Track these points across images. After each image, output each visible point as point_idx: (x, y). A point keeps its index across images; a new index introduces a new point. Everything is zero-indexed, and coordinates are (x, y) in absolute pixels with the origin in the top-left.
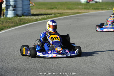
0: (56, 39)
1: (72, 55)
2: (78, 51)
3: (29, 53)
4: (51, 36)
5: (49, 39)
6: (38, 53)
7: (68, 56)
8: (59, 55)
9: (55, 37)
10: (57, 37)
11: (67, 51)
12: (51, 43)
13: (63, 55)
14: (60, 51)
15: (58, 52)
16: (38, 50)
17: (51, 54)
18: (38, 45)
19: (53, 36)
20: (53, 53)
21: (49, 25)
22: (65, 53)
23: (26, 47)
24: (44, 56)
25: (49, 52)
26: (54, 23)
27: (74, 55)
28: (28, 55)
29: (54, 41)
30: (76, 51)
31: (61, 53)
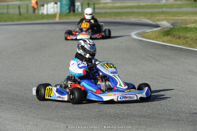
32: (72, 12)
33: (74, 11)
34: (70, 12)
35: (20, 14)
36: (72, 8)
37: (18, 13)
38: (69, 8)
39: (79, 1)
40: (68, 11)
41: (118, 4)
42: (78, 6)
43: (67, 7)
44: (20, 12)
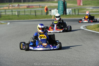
0: (43, 37)
1: (54, 48)
2: (59, 46)
3: (24, 47)
4: (40, 35)
5: (39, 38)
6: (30, 47)
7: (51, 49)
8: (45, 49)
9: (43, 36)
10: (44, 36)
11: (51, 46)
12: (40, 40)
13: (47, 49)
14: (45, 46)
15: (44, 47)
16: (31, 45)
17: (39, 47)
18: (32, 42)
19: (42, 35)
20: (41, 47)
21: (38, 27)
22: (49, 47)
23: (23, 43)
24: (34, 49)
25: (38, 47)
26: (42, 26)
27: (56, 48)
28: (24, 48)
29: (42, 39)
30: (57, 46)
31: (46, 47)
32: (65, 14)
33: (66, 13)
34: (63, 14)
35: (36, 15)
36: (65, 12)
37: (35, 15)
38: (63, 12)
39: (69, 8)
40: (62, 14)
41: (94, 10)
42: (70, 11)
43: (62, 12)
44: (35, 14)
